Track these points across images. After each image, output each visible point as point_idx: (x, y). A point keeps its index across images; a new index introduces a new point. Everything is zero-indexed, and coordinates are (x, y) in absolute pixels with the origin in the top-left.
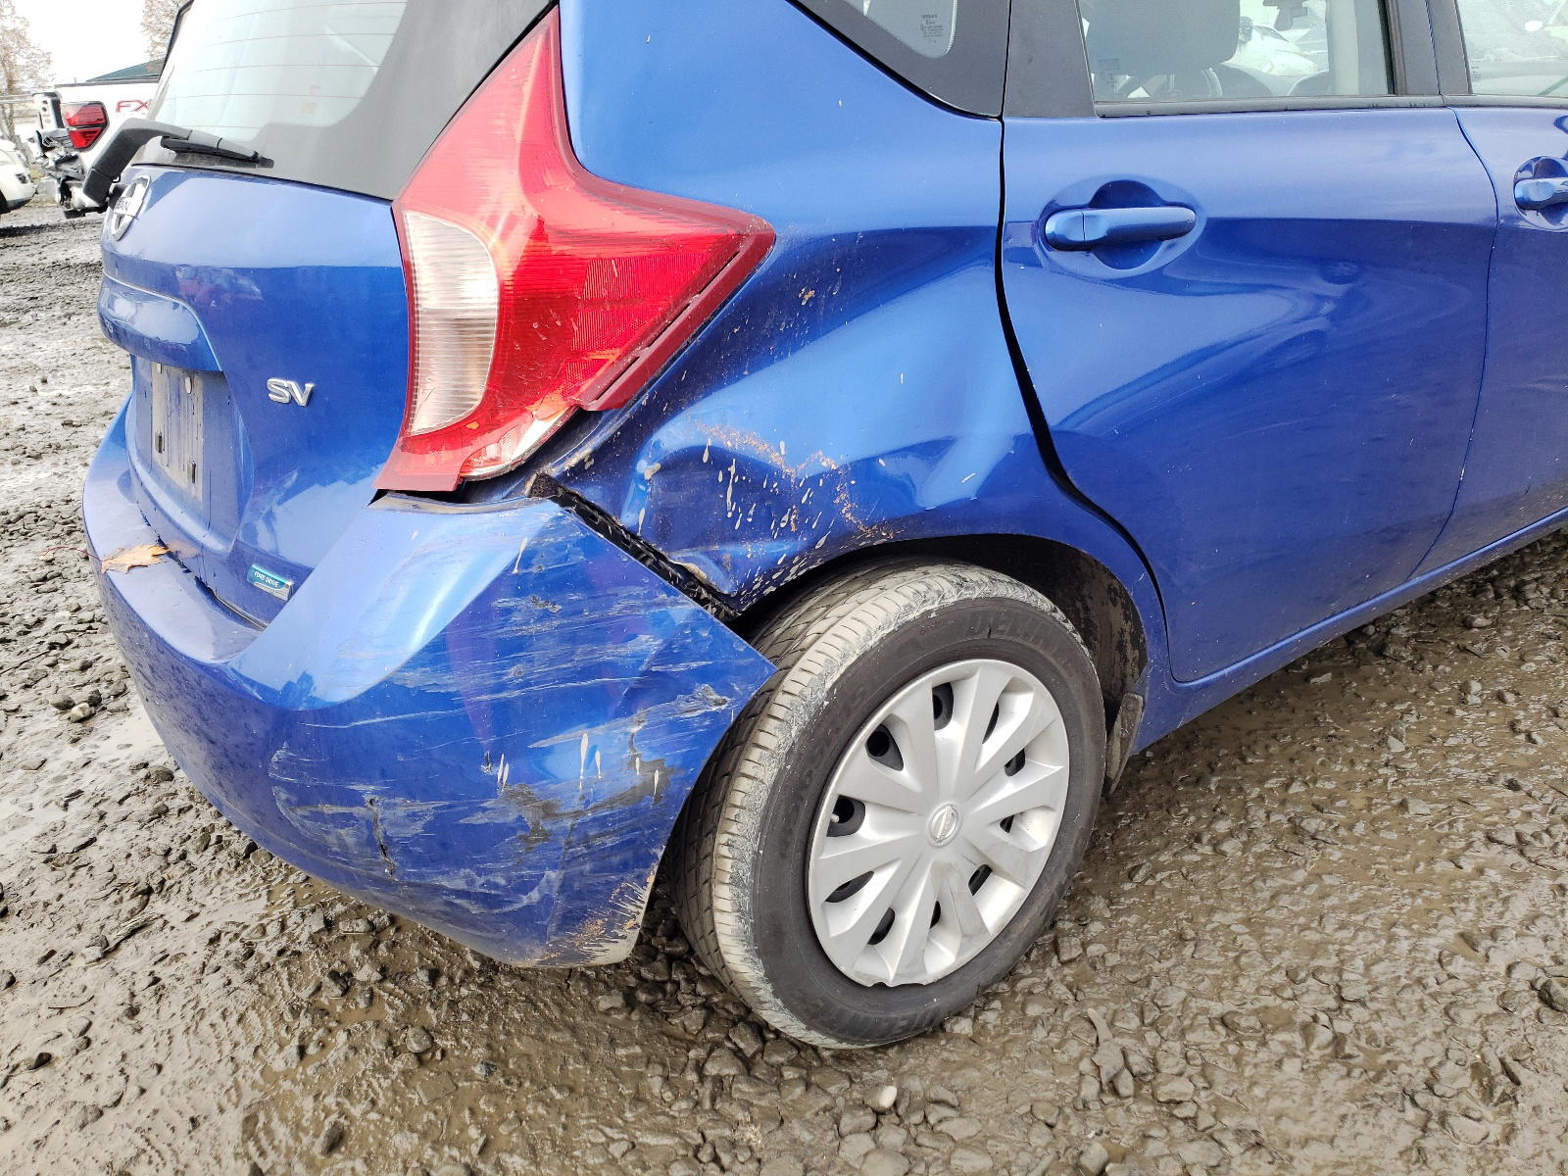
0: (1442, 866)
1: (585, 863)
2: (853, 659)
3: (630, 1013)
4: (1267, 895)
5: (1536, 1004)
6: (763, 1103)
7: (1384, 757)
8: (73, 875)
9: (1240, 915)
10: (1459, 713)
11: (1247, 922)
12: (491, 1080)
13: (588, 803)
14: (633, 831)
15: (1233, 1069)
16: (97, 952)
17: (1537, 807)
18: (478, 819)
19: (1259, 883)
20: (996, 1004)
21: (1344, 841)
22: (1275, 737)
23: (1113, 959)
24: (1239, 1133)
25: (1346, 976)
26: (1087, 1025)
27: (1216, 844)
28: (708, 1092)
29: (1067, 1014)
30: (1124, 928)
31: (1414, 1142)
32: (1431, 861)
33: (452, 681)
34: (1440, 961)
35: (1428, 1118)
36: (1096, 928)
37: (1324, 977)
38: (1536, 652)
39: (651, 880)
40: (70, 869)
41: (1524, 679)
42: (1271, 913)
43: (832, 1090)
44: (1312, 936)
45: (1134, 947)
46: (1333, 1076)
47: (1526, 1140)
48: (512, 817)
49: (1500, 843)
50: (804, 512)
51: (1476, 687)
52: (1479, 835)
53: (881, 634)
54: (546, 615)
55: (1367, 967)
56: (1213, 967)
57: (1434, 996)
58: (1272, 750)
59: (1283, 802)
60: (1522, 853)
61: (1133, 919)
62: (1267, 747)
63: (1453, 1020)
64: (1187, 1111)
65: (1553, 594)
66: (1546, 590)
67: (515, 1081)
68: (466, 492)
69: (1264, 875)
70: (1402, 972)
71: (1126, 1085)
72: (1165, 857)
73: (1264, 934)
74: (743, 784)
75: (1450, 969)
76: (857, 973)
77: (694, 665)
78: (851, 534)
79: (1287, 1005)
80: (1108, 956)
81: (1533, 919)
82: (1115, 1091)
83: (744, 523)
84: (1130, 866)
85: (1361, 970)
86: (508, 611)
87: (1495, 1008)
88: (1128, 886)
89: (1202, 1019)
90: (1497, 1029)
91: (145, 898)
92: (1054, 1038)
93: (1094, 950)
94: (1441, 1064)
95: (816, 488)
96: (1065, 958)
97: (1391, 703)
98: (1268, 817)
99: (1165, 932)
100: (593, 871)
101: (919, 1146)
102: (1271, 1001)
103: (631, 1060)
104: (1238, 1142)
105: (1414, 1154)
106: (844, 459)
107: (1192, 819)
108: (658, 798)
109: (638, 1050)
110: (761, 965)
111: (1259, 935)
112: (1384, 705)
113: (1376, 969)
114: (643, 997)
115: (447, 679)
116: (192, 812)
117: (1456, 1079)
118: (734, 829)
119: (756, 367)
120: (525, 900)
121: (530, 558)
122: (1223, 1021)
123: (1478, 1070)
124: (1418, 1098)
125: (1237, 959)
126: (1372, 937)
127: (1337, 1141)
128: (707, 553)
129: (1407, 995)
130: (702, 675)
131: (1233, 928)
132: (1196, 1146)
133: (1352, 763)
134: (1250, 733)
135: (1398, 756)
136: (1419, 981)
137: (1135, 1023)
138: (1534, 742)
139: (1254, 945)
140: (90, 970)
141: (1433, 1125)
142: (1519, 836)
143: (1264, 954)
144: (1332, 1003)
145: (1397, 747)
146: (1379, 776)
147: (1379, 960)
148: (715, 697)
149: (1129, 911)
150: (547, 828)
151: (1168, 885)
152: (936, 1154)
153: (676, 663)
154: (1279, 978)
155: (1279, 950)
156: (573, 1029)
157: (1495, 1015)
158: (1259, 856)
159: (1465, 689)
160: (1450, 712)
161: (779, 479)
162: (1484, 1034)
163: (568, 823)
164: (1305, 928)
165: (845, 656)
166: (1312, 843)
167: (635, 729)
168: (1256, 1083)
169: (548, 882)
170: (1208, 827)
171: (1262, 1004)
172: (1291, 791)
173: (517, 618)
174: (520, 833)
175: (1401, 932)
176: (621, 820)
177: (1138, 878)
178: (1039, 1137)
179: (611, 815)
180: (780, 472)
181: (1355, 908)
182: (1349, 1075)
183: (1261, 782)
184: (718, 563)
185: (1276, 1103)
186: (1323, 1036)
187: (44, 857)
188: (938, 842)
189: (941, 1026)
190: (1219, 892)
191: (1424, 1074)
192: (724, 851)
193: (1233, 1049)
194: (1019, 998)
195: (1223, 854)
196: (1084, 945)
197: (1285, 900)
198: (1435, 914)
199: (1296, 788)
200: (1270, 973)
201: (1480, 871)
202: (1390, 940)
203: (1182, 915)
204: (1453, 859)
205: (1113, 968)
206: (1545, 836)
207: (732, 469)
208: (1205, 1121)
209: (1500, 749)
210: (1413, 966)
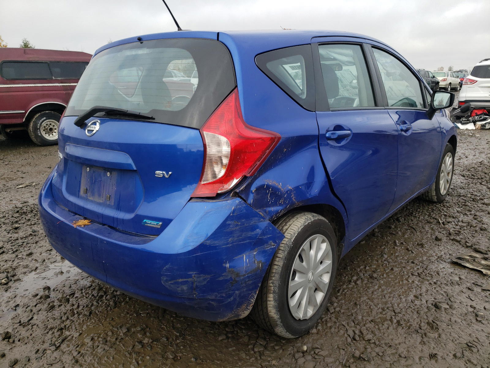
0: (405, 282)
1: (244, 289)
2: (296, 234)
3: (228, 340)
4: (371, 292)
5: (434, 308)
6: (273, 355)
7: (384, 259)
8: (32, 328)
9: (366, 298)
10: (396, 248)
11: (369, 299)
12: (198, 362)
13: (246, 272)
14: (255, 279)
15: (378, 331)
16: (53, 348)
17: (419, 267)
18: (221, 278)
19: (368, 290)
20: (320, 325)
21: (382, 278)
22: (358, 257)
23: (342, 311)
24: (386, 344)
25: (394, 308)
26: (343, 326)
27: (355, 282)
28: (258, 355)
29: (337, 324)
30: (342, 304)
31: (421, 340)
32: (402, 281)
33: (217, 243)
34: (412, 302)
35: (422, 335)
36: (335, 304)
37: (390, 309)
38: (406, 233)
39: (257, 293)
40: (30, 327)
41: (405, 239)
42: (373, 296)
43: (290, 349)
44: (384, 300)
45: (346, 307)
46: (400, 329)
47: (443, 336)
48: (229, 277)
49: (415, 275)
50: (285, 199)
51: (397, 242)
52: (410, 274)
53: (301, 228)
54: (237, 225)
55: (398, 306)
56: (365, 310)
57: (414, 309)
58: (359, 259)
59: (366, 271)
60: (420, 277)
61: (343, 301)
62: (357, 259)
63: (419, 314)
64: (373, 341)
65: (405, 220)
66: (403, 219)
67: (204, 361)
68: (218, 196)
69: (368, 288)
70: (405, 305)
71: (357, 338)
72: (345, 287)
73: (373, 301)
74: (276, 267)
75: (415, 303)
76: (296, 316)
77: (269, 236)
78: (294, 204)
79: (384, 316)
80: (341, 310)
81: (427, 291)
82: (355, 340)
83: (272, 202)
84: (337, 289)
85: (397, 306)
86: (229, 225)
87: (427, 310)
88: (339, 294)
89: (367, 321)
90: (429, 314)
91: (61, 331)
92: (337, 330)
93: (337, 309)
94: (420, 323)
95: (288, 193)
96: (331, 312)
97: (381, 247)
98: (364, 275)
99: (352, 303)
100: (246, 291)
101: (316, 359)
102: (380, 316)
103: (234, 351)
104: (386, 346)
105: (423, 343)
106: (293, 186)
107: (347, 277)
108: (261, 270)
109: (234, 348)
110: (279, 314)
111: (373, 302)
112: (379, 247)
113: (400, 305)
114: (230, 335)
115: (216, 242)
116: (63, 306)
117: (425, 326)
118: (274, 279)
119: (274, 166)
120: (229, 300)
121: (234, 211)
122: (372, 321)
123: (428, 323)
124: (419, 331)
125: (370, 307)
126: (397, 299)
127: (406, 343)
128: (263, 210)
129: (408, 310)
130: (270, 239)
131: (366, 301)
132: (378, 348)
133: (377, 261)
134: (352, 256)
135: (387, 259)
136: (410, 307)
137: (353, 324)
138: (413, 253)
139: (372, 304)
140: (54, 353)
141: (424, 336)
142: (418, 273)
143: (375, 305)
144: (394, 314)
145: (386, 256)
146: (384, 263)
147: (400, 304)
148: (273, 244)
149: (341, 299)
150: (237, 280)
151: (348, 293)
152: (320, 360)
153: (264, 236)
154: (380, 310)
155: (378, 304)
156: (214, 346)
157: (427, 312)
158: (366, 284)
159: (395, 242)
160: (394, 248)
161: (280, 192)
162: (427, 316)
163: (242, 278)
164: (381, 299)
165: (294, 234)
166: (376, 280)
167: (255, 253)
168: (385, 333)
169: (236, 294)
170: (351, 278)
171: (379, 317)
172: (367, 269)
173: (231, 226)
174: (231, 281)
175: (402, 297)
176: (253, 277)
177: (340, 292)
178: (342, 352)
179: (251, 275)
180: (280, 189)
181: (390, 293)
182: (403, 328)
183: (359, 267)
184: (266, 212)
185: (390, 337)
186: (395, 321)
187: (18, 324)
188: (309, 281)
189: (309, 332)
190: (360, 293)
191: (418, 326)
192: (271, 285)
193: (377, 327)
194: (325, 322)
195: (358, 284)
196: (335, 309)
197: (375, 293)
198: (407, 292)
199: (367, 268)
200: (378, 309)
201: (413, 282)
202: (400, 299)
203: (353, 299)
204: (407, 280)
205: (343, 313)
206: (423, 273)
207: (270, 190)
208: (377, 343)
209: (407, 255)
210: (407, 304)
